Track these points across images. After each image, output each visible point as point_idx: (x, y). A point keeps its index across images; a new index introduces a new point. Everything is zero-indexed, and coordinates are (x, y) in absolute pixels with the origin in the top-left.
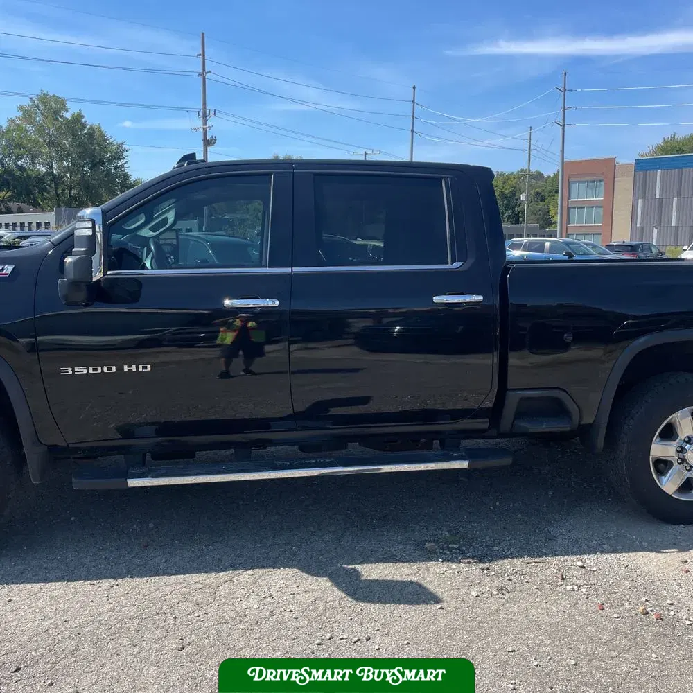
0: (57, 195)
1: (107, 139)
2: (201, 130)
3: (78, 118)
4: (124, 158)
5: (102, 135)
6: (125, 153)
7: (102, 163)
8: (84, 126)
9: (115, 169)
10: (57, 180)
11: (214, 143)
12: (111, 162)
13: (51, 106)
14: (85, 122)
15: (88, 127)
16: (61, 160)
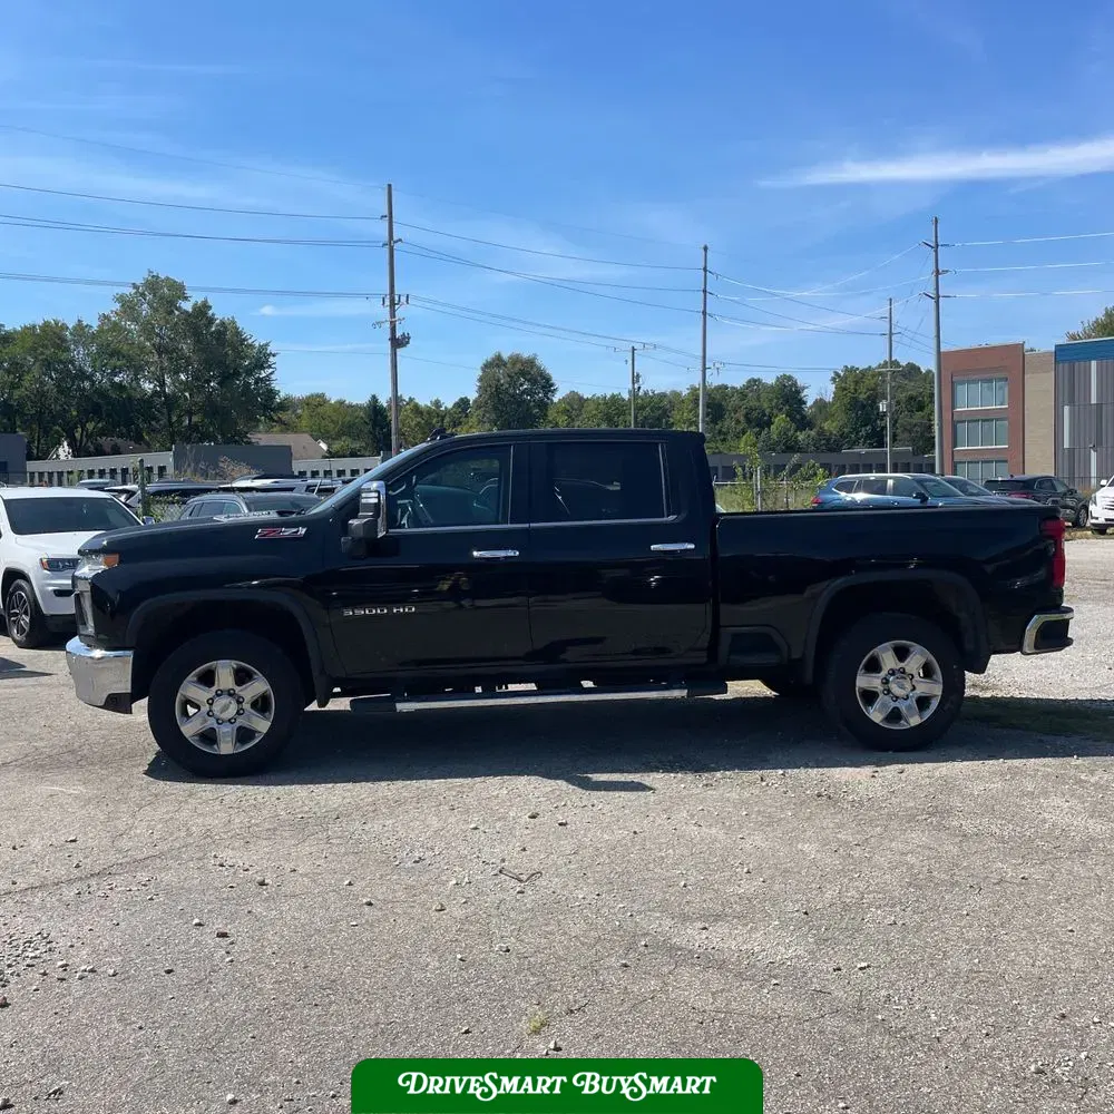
0: (171, 424)
1: (245, 340)
2: (388, 325)
3: (202, 310)
4: (270, 367)
5: (238, 333)
6: (271, 359)
7: (237, 374)
8: (211, 321)
9: (256, 383)
10: (171, 402)
11: (408, 343)
12: (249, 372)
13: (163, 293)
14: (213, 315)
15: (218, 321)
16: (177, 373)
